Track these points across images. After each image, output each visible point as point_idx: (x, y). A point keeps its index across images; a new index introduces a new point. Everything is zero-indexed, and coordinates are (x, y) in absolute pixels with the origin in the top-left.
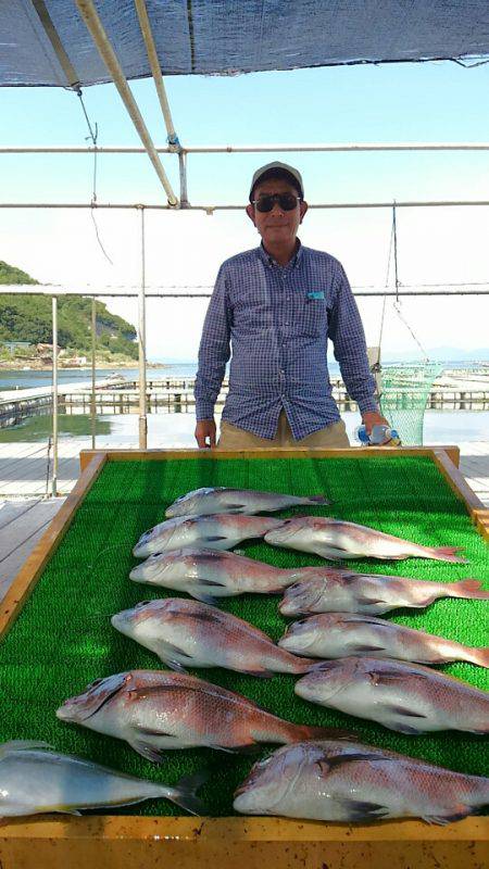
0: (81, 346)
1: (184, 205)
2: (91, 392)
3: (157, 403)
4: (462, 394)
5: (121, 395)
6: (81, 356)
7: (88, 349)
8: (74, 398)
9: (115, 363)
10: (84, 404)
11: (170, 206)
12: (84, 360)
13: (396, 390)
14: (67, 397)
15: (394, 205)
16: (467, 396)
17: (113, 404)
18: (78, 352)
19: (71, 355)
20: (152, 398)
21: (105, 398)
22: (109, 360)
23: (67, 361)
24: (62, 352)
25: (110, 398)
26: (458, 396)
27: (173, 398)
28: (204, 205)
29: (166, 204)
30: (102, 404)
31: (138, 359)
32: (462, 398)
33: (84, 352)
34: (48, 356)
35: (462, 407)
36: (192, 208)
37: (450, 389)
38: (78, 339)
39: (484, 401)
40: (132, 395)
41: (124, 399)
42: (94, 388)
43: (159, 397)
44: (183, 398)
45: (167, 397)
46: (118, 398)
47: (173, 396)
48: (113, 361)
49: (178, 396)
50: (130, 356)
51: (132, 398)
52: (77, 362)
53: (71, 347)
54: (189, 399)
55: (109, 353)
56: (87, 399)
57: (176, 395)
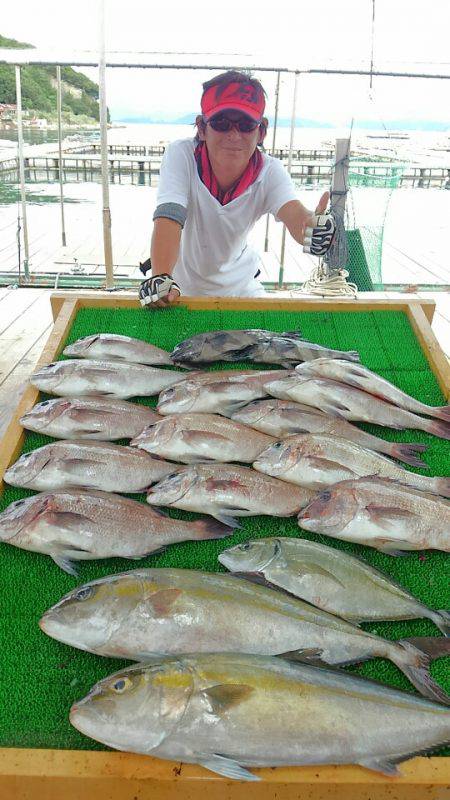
0: (41, 107)
2: (57, 156)
3: (120, 171)
4: (422, 170)
5: (84, 161)
6: (41, 117)
7: (49, 111)
9: (76, 126)
12: (44, 121)
14: (31, 161)
16: (427, 173)
17: (77, 169)
18: (39, 113)
19: (31, 117)
20: (116, 164)
21: (68, 164)
22: (69, 122)
23: (27, 123)
26: (418, 173)
27: (136, 166)
31: (98, 120)
32: (421, 175)
33: (45, 114)
35: (420, 185)
38: (39, 99)
40: (96, 160)
41: (87, 166)
42: (60, 152)
43: (123, 164)
44: (146, 166)
45: (129, 164)
46: (80, 164)
47: (137, 164)
48: (74, 123)
49: (141, 163)
50: (93, 119)
51: (95, 164)
52: (38, 125)
53: (30, 108)
54: (152, 168)
55: (71, 114)
56: (51, 163)
57: (140, 163)
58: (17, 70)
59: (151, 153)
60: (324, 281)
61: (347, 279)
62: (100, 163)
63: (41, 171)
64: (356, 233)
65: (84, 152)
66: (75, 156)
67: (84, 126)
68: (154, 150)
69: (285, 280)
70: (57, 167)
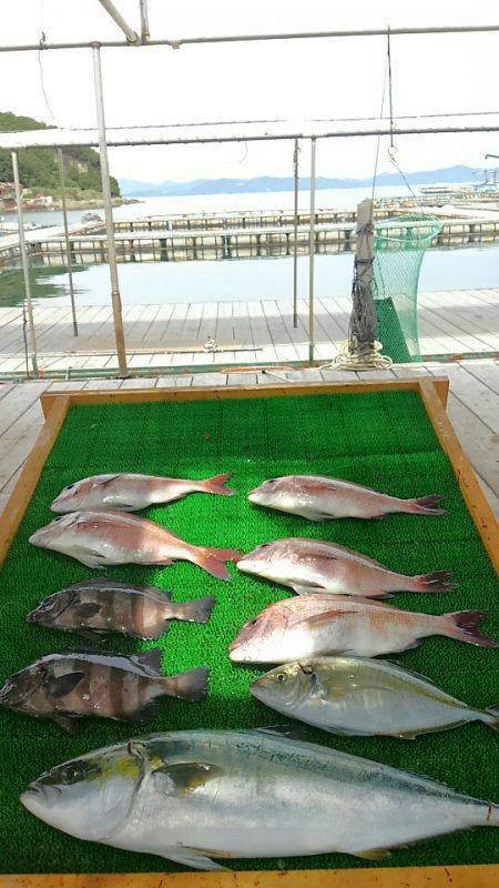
0: (45, 184)
1: (144, 40)
3: (140, 250)
4: (472, 226)
5: (102, 242)
6: (46, 195)
7: (53, 186)
8: (51, 245)
9: (84, 202)
10: (62, 252)
11: (129, 43)
12: (49, 199)
13: (400, 224)
14: (44, 245)
15: (389, 32)
16: (477, 228)
17: (93, 251)
18: (42, 189)
19: (35, 194)
20: (136, 243)
21: (84, 246)
22: (77, 199)
23: (31, 202)
24: (25, 191)
25: (90, 245)
26: (467, 229)
27: (156, 244)
28: (169, 39)
29: (124, 40)
30: (82, 252)
32: (471, 231)
33: (49, 190)
34: (10, 196)
36: (154, 43)
37: (458, 221)
38: (42, 175)
39: (495, 233)
41: (105, 246)
43: (143, 243)
44: (169, 242)
45: (151, 242)
46: (97, 245)
47: (158, 241)
48: (82, 199)
49: (163, 241)
50: (98, 193)
52: (43, 202)
53: (34, 185)
54: (175, 244)
55: (78, 189)
56: (65, 246)
57: (161, 240)
58: (14, 155)
59: (175, 227)
60: (354, 356)
61: (380, 351)
63: (55, 256)
64: (389, 301)
65: (98, 233)
66: (91, 237)
67: (92, 201)
68: (178, 224)
69: (316, 357)
70: (71, 251)
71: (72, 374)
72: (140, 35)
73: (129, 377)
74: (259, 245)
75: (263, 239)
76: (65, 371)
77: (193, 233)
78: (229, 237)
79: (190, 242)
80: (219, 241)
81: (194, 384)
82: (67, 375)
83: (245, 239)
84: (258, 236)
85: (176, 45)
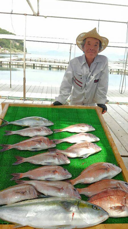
0: (7, 47)
1: (38, 15)
2: (10, 61)
3: (28, 66)
5: (18, 63)
6: (7, 50)
8: (5, 62)
11: (34, 15)
12: (8, 51)
14: (3, 62)
17: (16, 65)
21: (13, 63)
22: (15, 52)
23: (3, 51)
24: (2, 49)
25: (15, 63)
28: (44, 16)
29: (33, 14)
30: (13, 65)
31: (23, 51)
32: (111, 71)
33: (8, 49)
36: (40, 16)
38: (7, 45)
40: (21, 62)
41: (19, 64)
42: (11, 60)
43: (29, 64)
44: (35, 65)
45: (31, 64)
46: (17, 64)
48: (16, 52)
50: (22, 51)
51: (21, 64)
52: (6, 52)
53: (4, 47)
54: (37, 66)
55: (16, 49)
56: (8, 63)
62: (23, 63)
65: (18, 60)
66: (15, 61)
67: (19, 53)
68: (38, 60)
70: (10, 64)
71: (9, 98)
72: (37, 13)
73: (26, 100)
74: (58, 68)
75: (59, 67)
76: (7, 97)
77: (42, 63)
78: (51, 65)
79: (41, 65)
80: (48, 66)
81: (43, 103)
82: (8, 98)
83: (55, 66)
84: (58, 66)
85: (46, 17)
